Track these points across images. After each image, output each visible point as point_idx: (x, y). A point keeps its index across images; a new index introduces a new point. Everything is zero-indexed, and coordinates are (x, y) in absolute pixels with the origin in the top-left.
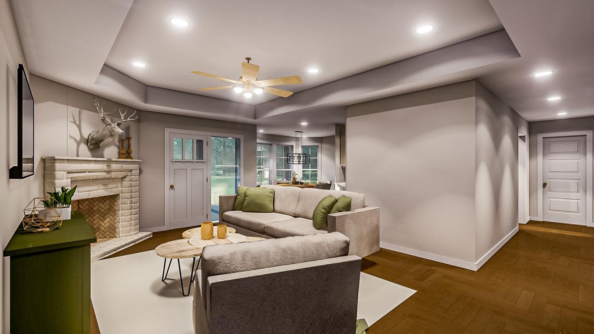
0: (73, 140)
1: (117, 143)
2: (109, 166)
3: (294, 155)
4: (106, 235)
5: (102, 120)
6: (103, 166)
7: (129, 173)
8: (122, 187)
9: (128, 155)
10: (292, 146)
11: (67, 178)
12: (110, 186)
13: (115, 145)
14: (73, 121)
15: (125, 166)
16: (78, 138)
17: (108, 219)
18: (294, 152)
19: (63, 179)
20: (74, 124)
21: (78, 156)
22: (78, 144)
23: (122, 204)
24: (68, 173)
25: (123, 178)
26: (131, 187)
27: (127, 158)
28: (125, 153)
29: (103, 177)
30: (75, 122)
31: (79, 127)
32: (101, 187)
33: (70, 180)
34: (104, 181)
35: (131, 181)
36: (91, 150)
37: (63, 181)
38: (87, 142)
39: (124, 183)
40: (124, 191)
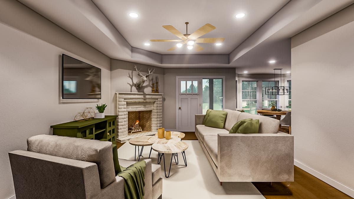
0: (129, 85)
1: (151, 85)
2: (145, 97)
3: (280, 88)
4: (148, 129)
5: (138, 74)
6: (142, 97)
7: (156, 100)
8: (153, 107)
9: (157, 91)
10: (278, 81)
11: (124, 102)
12: (147, 106)
13: (150, 87)
14: (129, 76)
15: (154, 97)
16: (131, 84)
17: (149, 122)
18: (280, 86)
19: (122, 102)
20: (129, 78)
21: (131, 92)
22: (132, 86)
23: (154, 115)
24: (124, 99)
25: (154, 102)
26: (158, 107)
27: (156, 93)
28: (156, 90)
29: (142, 102)
30: (130, 77)
31: (132, 79)
32: (142, 106)
33: (126, 102)
34: (144, 104)
35: (157, 104)
36: (137, 89)
37: (121, 103)
38: (135, 85)
39: (154, 105)
40: (154, 109)
